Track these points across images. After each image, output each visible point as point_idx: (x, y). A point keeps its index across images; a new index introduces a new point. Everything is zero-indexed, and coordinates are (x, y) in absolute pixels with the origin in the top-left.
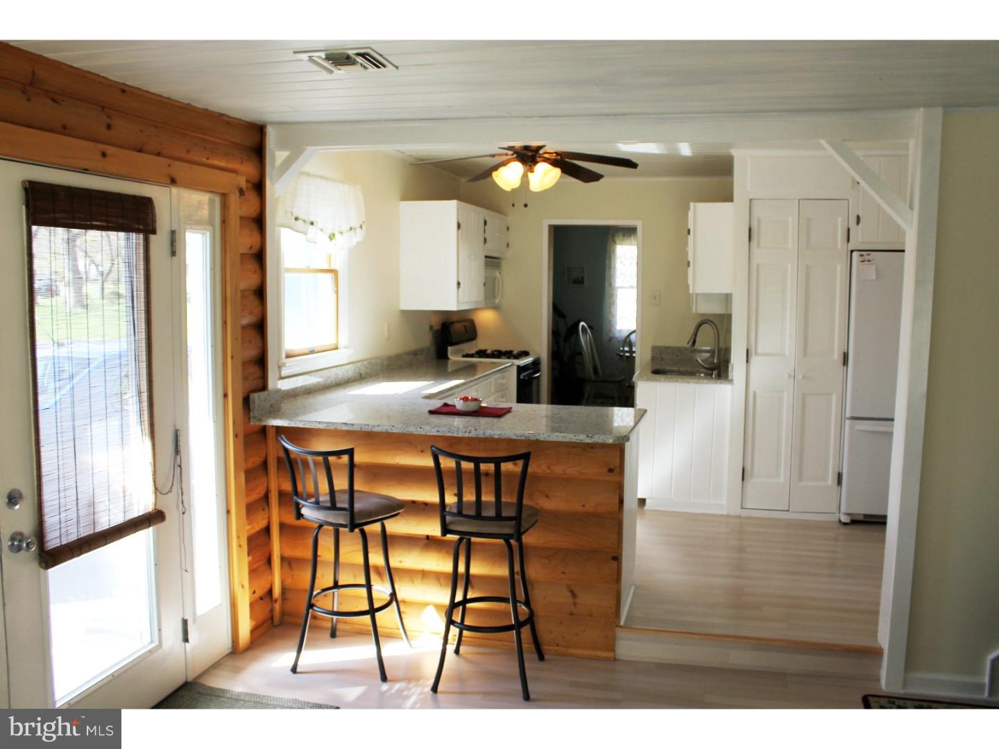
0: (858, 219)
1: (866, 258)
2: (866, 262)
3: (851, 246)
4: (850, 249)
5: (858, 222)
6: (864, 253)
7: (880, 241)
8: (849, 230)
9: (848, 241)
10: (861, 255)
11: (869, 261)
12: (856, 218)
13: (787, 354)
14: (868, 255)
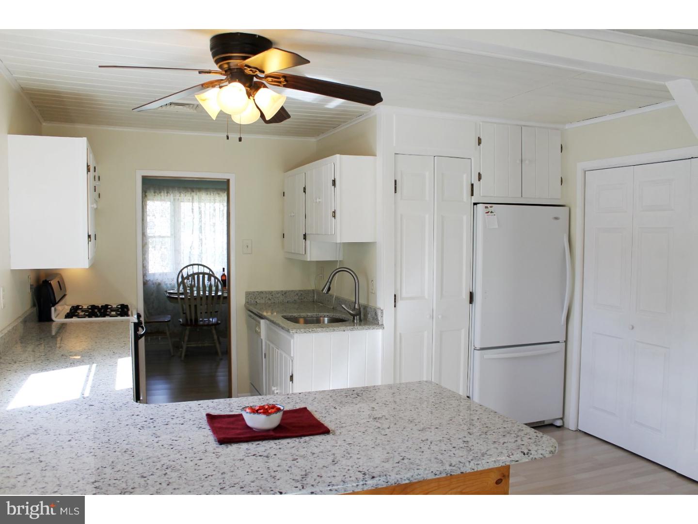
0: (480, 177)
1: (490, 209)
2: (489, 213)
3: (474, 199)
4: (474, 201)
5: (480, 179)
6: (488, 205)
7: (495, 196)
8: (472, 185)
9: (472, 195)
10: (486, 207)
11: (491, 212)
12: (478, 174)
13: (427, 297)
14: (491, 207)
